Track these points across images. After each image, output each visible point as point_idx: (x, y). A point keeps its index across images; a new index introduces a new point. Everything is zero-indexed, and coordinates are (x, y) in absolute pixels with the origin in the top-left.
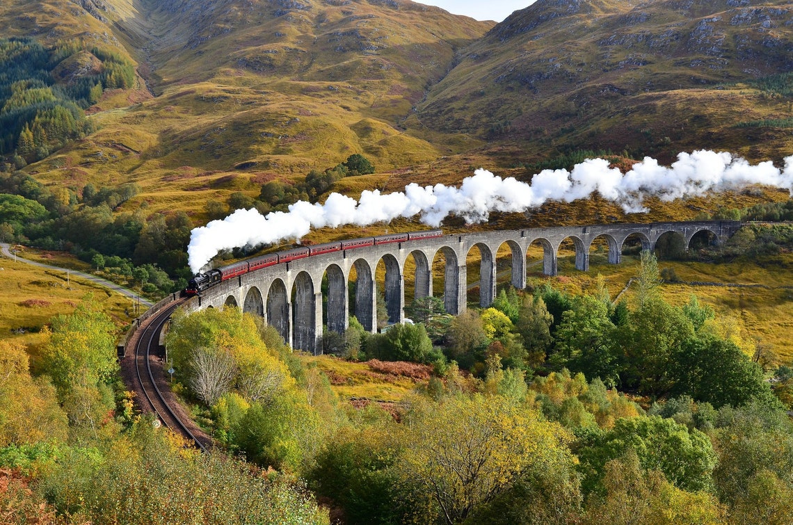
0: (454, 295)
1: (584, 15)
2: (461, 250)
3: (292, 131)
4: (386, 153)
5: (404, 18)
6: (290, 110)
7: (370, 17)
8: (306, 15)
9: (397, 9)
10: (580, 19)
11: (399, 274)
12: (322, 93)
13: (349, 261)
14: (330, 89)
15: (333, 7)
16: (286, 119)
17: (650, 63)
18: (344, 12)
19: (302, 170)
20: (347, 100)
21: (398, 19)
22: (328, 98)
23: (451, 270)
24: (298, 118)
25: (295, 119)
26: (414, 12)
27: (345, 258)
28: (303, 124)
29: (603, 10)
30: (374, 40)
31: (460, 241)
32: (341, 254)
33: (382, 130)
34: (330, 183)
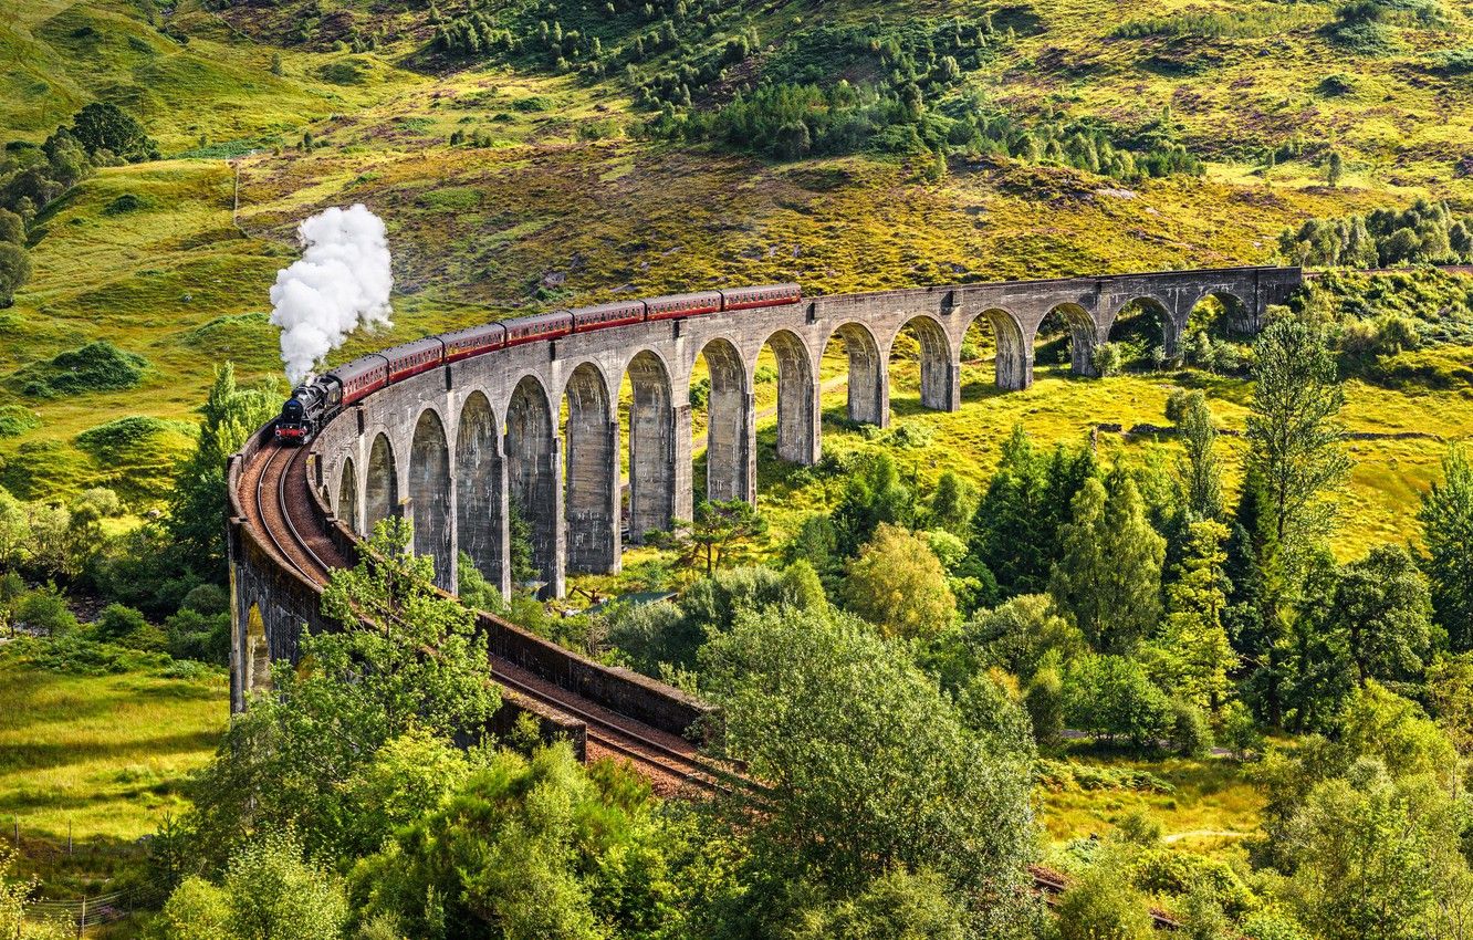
0: (662, 491)
2: (679, 360)
4: (160, 103)
11: (550, 435)
13: (456, 397)
23: (649, 421)
27: (449, 388)
31: (676, 335)
32: (443, 377)
33: (131, 41)
34: (66, 182)
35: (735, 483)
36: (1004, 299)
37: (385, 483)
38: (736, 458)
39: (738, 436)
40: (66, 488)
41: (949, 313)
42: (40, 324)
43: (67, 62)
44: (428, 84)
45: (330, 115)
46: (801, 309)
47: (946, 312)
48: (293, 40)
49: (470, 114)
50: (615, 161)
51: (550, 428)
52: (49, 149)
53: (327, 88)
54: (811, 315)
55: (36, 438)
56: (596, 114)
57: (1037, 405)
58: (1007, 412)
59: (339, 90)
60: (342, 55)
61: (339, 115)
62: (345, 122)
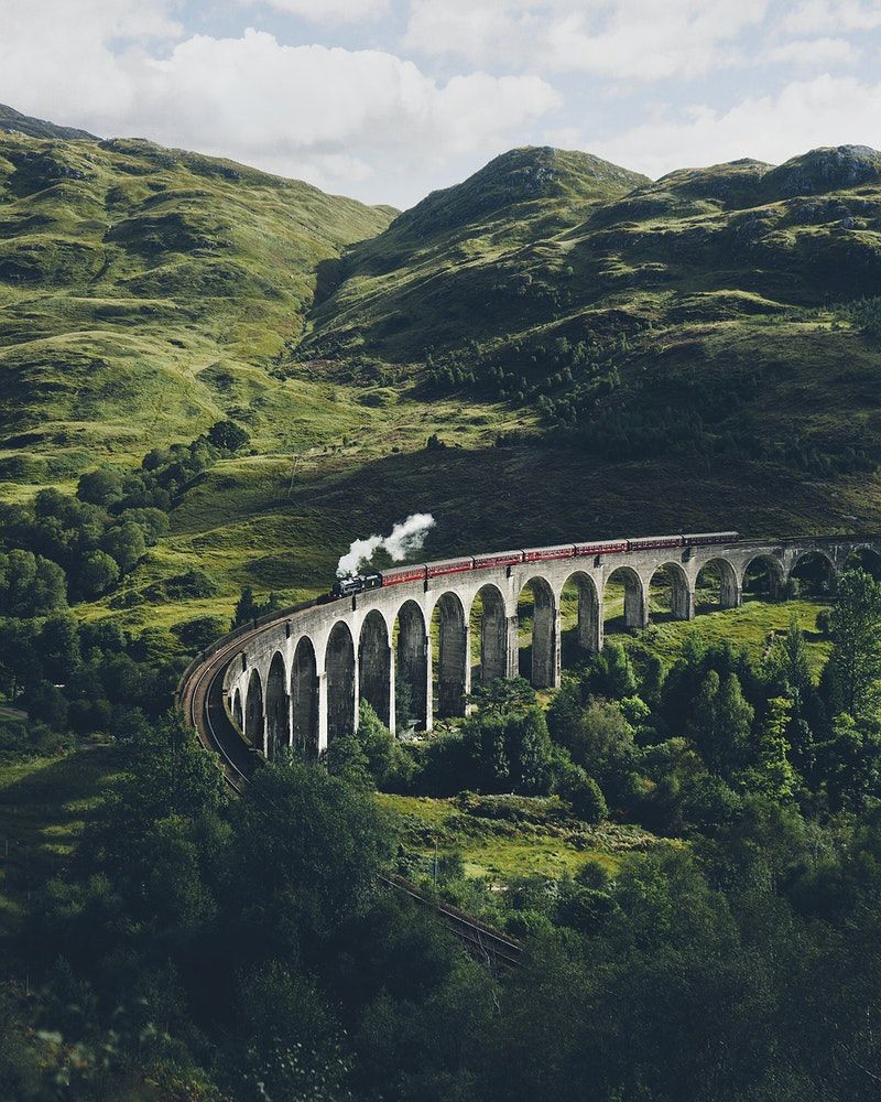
1: (553, 200)
2: (510, 589)
3: (97, 381)
4: (263, 419)
5: (253, 197)
6: (89, 346)
7: (199, 194)
8: (88, 188)
9: (238, 182)
10: (548, 207)
12: (132, 318)
13: (359, 615)
14: (145, 310)
15: (131, 178)
16: (84, 361)
17: (676, 278)
18: (153, 187)
19: (128, 448)
20: (176, 330)
21: (241, 198)
22: (142, 327)
23: (493, 625)
24: (106, 359)
25: (100, 360)
26: (266, 188)
28: (115, 370)
29: (579, 192)
30: (210, 232)
31: (508, 576)
32: (350, 603)
33: (250, 381)
34: (197, 470)
35: (548, 662)
36: (723, 552)
37: (309, 664)
38: (549, 646)
39: (550, 634)
40: (166, 655)
41: (687, 561)
42: (169, 556)
43: (213, 394)
44: (422, 408)
45: (361, 426)
46: (591, 560)
47: (685, 560)
48: (345, 379)
49: (443, 426)
50: (514, 460)
51: (424, 630)
52: (193, 448)
53: (362, 409)
54: (597, 563)
55: (153, 624)
56: (518, 426)
57: (742, 617)
58: (723, 621)
59: (370, 411)
60: (374, 389)
61: (367, 426)
62: (369, 430)
